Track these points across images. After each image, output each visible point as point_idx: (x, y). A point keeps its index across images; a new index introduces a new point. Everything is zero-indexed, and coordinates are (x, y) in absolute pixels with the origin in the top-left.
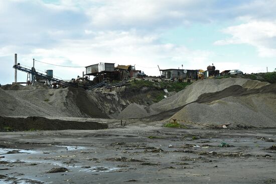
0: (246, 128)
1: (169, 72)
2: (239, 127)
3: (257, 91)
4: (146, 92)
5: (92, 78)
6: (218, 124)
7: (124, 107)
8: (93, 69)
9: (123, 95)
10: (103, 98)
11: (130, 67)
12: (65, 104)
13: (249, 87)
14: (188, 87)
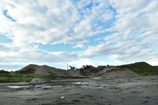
0: (118, 77)
1: (99, 66)
2: (116, 77)
3: (118, 70)
4: (95, 71)
5: (84, 68)
6: (112, 77)
7: (91, 74)
8: (84, 66)
9: (91, 71)
10: (87, 72)
11: (91, 66)
12: (80, 74)
13: (116, 69)
14: (104, 69)
